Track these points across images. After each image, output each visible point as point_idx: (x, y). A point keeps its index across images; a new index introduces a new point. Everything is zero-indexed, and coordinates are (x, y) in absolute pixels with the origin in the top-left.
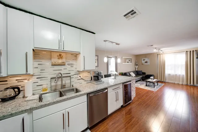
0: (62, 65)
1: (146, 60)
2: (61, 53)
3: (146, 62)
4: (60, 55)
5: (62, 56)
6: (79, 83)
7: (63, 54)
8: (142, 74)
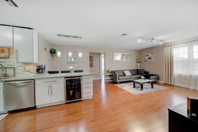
0: (5, 58)
1: (150, 55)
2: (3, 49)
3: (150, 58)
4: (3, 50)
5: (4, 50)
6: (24, 74)
7: (5, 49)
8: (143, 73)
